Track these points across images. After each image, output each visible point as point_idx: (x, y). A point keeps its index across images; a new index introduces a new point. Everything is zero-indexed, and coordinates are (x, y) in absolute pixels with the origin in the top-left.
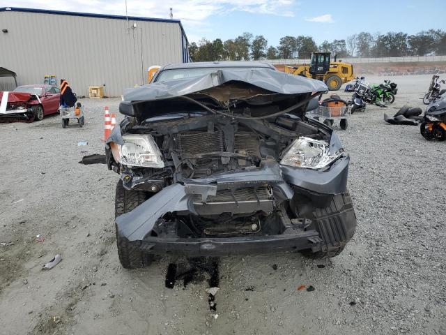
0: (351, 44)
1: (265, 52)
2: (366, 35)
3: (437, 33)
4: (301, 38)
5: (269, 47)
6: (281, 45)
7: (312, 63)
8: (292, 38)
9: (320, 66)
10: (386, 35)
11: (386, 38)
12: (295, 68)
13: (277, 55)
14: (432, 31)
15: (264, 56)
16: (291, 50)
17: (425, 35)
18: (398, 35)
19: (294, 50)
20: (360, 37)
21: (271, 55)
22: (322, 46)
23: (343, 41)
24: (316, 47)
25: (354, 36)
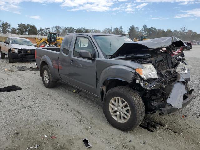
0: (53, 30)
1: (10, 30)
2: (59, 27)
3: (84, 29)
4: (29, 25)
5: (12, 28)
6: (18, 28)
7: (48, 37)
8: (24, 25)
9: (53, 39)
10: (66, 27)
11: (66, 29)
12: (40, 39)
13: (17, 32)
14: (82, 28)
15: (10, 32)
16: (24, 30)
17: (80, 29)
18: (71, 28)
19: (26, 31)
20: (56, 28)
21: (14, 32)
22: (39, 30)
23: (49, 28)
24: (37, 30)
25: (54, 27)
